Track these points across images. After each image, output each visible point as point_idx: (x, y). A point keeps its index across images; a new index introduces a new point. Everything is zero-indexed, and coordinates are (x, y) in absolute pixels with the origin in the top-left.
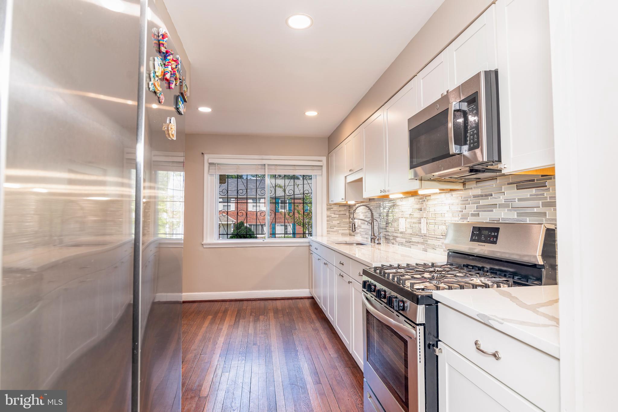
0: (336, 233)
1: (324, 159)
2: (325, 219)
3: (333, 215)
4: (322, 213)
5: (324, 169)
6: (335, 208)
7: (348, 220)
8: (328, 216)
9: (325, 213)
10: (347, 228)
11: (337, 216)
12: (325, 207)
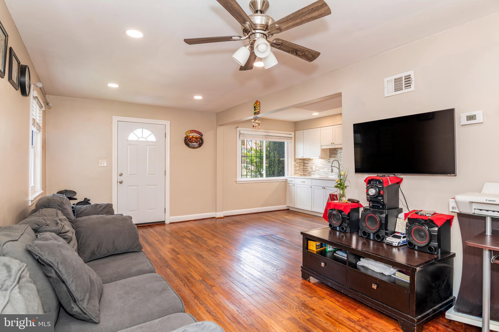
0: (297, 174)
1: (293, 133)
2: (293, 166)
3: (296, 165)
4: (291, 163)
5: (293, 139)
6: (298, 161)
7: (302, 167)
8: (295, 165)
9: (293, 163)
10: (302, 172)
11: (298, 165)
12: (293, 160)
